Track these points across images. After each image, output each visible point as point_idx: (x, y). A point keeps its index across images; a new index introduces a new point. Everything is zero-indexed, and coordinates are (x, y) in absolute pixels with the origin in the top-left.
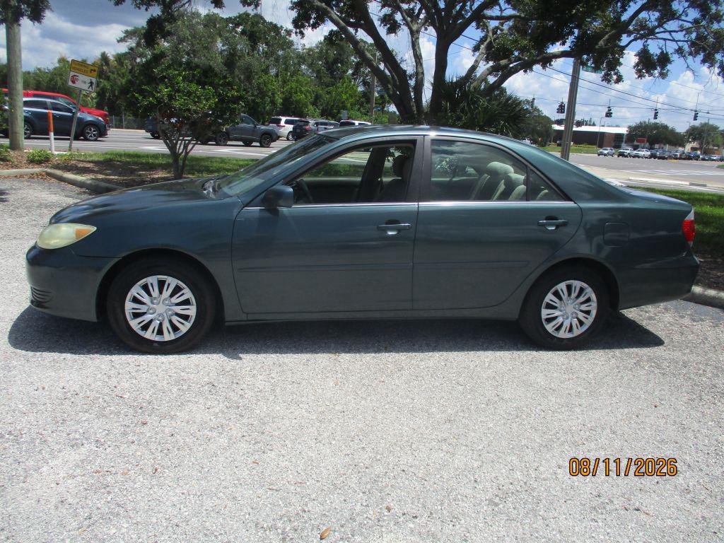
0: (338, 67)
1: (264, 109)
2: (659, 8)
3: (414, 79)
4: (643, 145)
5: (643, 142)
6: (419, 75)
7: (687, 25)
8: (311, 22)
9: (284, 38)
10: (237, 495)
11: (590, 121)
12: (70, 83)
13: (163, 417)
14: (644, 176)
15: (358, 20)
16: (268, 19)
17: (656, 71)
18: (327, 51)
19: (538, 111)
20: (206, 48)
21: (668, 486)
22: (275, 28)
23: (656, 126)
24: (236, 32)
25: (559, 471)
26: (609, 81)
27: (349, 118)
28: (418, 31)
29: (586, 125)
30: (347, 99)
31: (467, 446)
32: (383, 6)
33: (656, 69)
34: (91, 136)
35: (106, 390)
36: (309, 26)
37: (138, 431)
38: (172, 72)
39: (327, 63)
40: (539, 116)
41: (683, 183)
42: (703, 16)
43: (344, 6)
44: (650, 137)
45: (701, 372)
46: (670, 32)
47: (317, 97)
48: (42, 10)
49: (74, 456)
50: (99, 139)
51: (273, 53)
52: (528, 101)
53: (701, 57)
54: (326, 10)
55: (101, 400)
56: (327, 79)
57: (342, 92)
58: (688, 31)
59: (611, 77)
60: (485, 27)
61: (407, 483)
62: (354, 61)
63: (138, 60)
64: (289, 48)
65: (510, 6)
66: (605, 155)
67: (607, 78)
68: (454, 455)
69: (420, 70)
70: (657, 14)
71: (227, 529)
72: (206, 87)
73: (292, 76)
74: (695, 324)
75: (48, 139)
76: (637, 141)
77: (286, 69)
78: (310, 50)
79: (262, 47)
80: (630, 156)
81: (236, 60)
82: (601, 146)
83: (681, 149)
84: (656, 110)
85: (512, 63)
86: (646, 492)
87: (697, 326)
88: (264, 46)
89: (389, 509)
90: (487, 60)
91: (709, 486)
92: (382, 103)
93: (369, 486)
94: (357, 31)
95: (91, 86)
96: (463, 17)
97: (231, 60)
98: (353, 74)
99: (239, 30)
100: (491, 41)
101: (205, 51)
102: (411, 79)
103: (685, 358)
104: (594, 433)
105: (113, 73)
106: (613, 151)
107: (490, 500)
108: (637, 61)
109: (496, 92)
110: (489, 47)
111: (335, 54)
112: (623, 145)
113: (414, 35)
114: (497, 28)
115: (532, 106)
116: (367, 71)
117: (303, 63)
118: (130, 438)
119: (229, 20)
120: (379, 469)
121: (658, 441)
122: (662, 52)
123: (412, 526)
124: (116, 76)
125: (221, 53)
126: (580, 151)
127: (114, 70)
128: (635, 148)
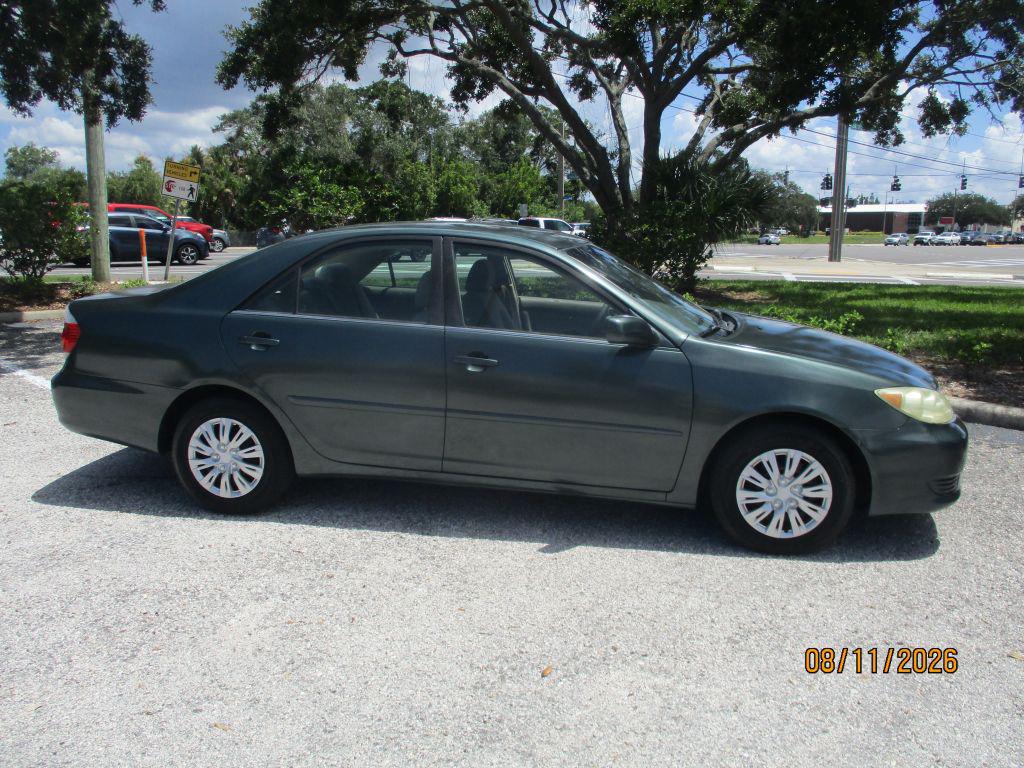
0: (510, 146)
1: (413, 208)
2: (947, 41)
3: (617, 159)
4: (949, 226)
5: (950, 222)
6: (623, 152)
7: (986, 62)
8: (476, 92)
9: (436, 110)
10: (446, 639)
11: (872, 197)
12: (165, 191)
13: (349, 570)
14: (949, 270)
15: (538, 85)
16: (414, 87)
17: (949, 126)
18: (494, 125)
19: (794, 187)
20: (332, 132)
21: (939, 621)
22: (423, 99)
23: (967, 200)
24: (370, 108)
25: (810, 609)
26: (885, 143)
27: (530, 214)
28: (619, 95)
29: (866, 203)
30: (526, 188)
31: (701, 588)
32: (572, 65)
33: (950, 123)
34: (188, 259)
35: (280, 546)
36: (473, 97)
37: (325, 583)
38: (306, 171)
39: (495, 141)
40: (798, 196)
41: (1005, 276)
42: (1009, 48)
43: (519, 67)
44: (958, 214)
45: (995, 504)
46: (964, 73)
47: (485, 189)
48: (143, 105)
49: (262, 609)
50: (198, 262)
51: (421, 132)
52: (780, 176)
53: (1010, 102)
54: (495, 75)
55: (276, 556)
56: (497, 164)
57: (518, 179)
58: (988, 70)
59: (888, 138)
60: (710, 82)
61: (634, 624)
62: (532, 136)
63: (241, 153)
64: (443, 123)
65: (742, 52)
66: (895, 244)
67: (881, 140)
68: (687, 597)
69: (624, 145)
70: (945, 50)
71: (440, 670)
72: (350, 187)
73: (448, 162)
74: (994, 451)
75: (140, 265)
76: (942, 222)
77: (440, 153)
78: (472, 124)
79: (406, 125)
80: (932, 243)
81: (372, 145)
82: (889, 232)
83: (1006, 229)
84: (963, 176)
85: (747, 128)
86: (912, 627)
87: (997, 453)
88: (408, 123)
89: (615, 649)
90: (716, 125)
91: (988, 620)
92: (574, 189)
93: (591, 629)
94: (537, 99)
95: (192, 193)
96: (680, 70)
97: (365, 145)
98: (532, 154)
99: (374, 104)
100: (718, 101)
101: (330, 136)
102: (613, 158)
103: (976, 489)
104: (855, 571)
105: (209, 173)
106: (907, 238)
107: (729, 638)
108: (922, 113)
109: (734, 166)
110: (717, 108)
111: (505, 129)
112: (922, 228)
113: (613, 99)
114: (726, 82)
115: (785, 182)
116: (551, 149)
117: (463, 143)
118: (318, 590)
119: (360, 92)
120: (601, 612)
121: (931, 578)
122: (956, 101)
123: (642, 663)
124: (212, 176)
125: (351, 138)
126: (858, 241)
127: (210, 168)
128: (939, 231)
